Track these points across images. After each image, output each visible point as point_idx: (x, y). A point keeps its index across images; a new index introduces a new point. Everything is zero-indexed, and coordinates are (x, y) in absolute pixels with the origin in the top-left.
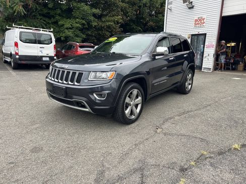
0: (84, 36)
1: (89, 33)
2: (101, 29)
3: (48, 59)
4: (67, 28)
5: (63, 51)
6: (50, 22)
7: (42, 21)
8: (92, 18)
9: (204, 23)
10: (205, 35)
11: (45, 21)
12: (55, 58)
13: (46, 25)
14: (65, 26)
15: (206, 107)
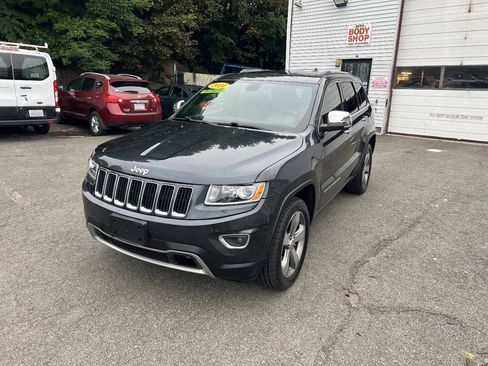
0: (115, 57)
1: (127, 49)
2: (151, 40)
3: (40, 113)
4: (75, 39)
5: (72, 92)
6: (34, 24)
7: (14, 21)
8: (132, 18)
9: (367, 37)
10: (369, 61)
11: (21, 21)
12: (58, 110)
13: (24, 31)
14: (71, 34)
15: (413, 226)
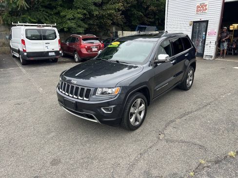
0: (86, 26)
1: (91, 22)
2: (102, 17)
3: (53, 54)
4: (69, 19)
5: (67, 43)
6: (52, 13)
7: (44, 13)
8: (93, 7)
9: (206, 9)
10: (207, 22)
11: (47, 12)
12: (61, 52)
13: (48, 17)
14: (68, 17)
15: (206, 106)
